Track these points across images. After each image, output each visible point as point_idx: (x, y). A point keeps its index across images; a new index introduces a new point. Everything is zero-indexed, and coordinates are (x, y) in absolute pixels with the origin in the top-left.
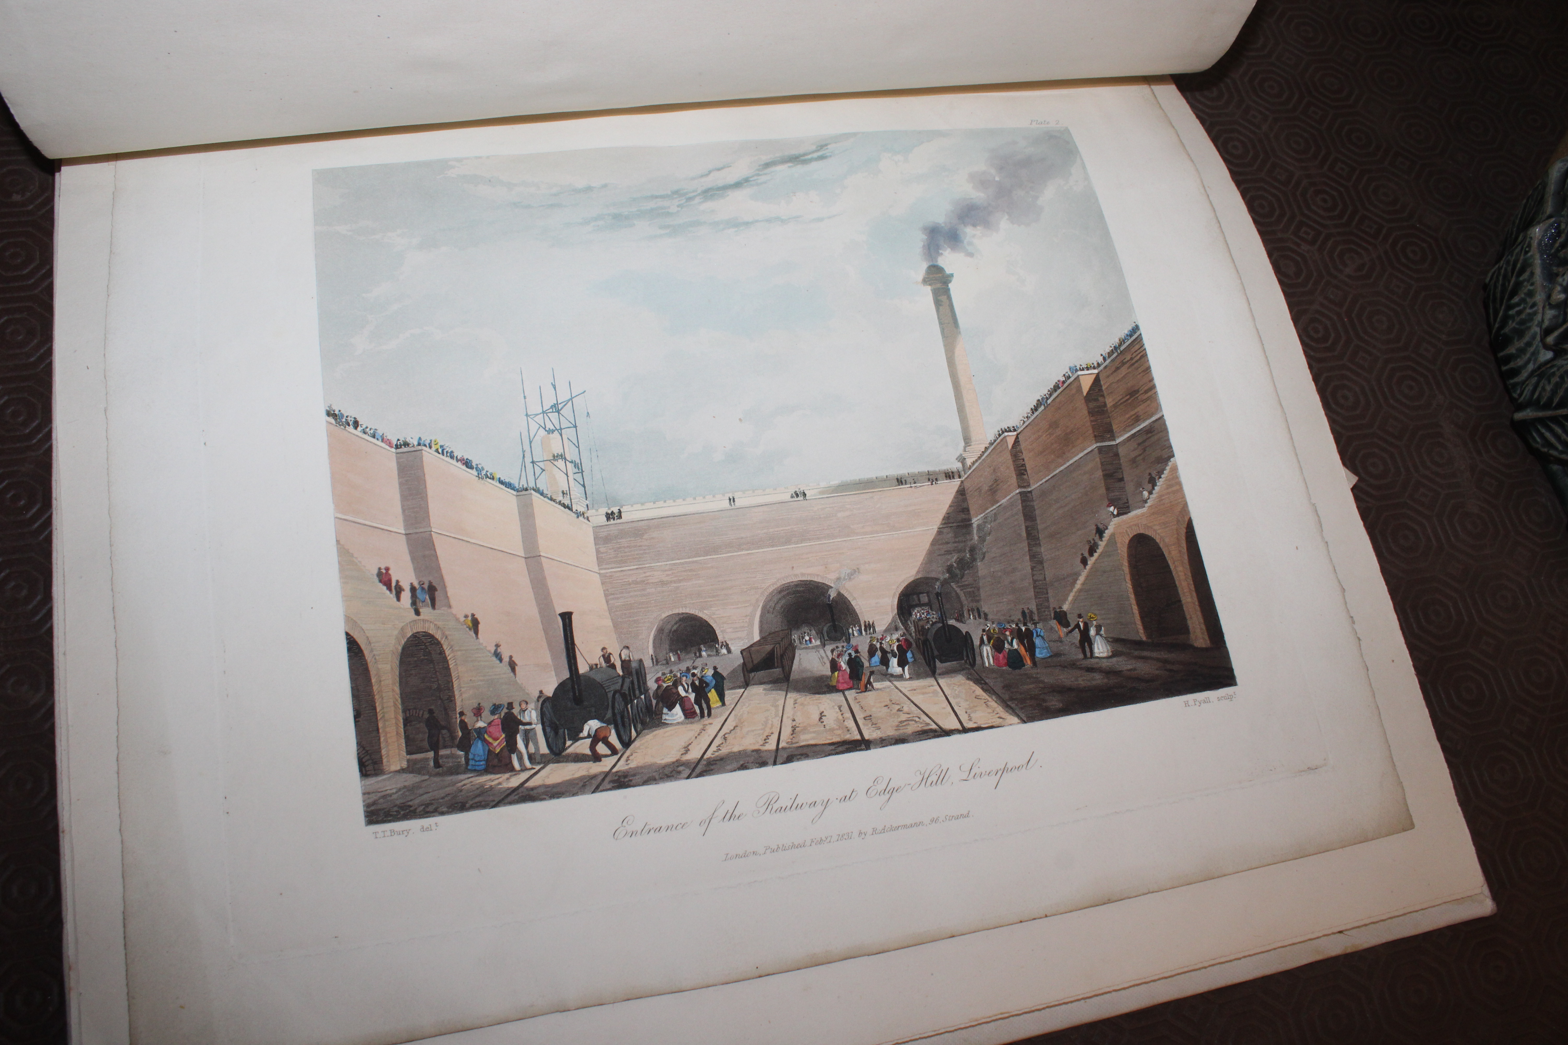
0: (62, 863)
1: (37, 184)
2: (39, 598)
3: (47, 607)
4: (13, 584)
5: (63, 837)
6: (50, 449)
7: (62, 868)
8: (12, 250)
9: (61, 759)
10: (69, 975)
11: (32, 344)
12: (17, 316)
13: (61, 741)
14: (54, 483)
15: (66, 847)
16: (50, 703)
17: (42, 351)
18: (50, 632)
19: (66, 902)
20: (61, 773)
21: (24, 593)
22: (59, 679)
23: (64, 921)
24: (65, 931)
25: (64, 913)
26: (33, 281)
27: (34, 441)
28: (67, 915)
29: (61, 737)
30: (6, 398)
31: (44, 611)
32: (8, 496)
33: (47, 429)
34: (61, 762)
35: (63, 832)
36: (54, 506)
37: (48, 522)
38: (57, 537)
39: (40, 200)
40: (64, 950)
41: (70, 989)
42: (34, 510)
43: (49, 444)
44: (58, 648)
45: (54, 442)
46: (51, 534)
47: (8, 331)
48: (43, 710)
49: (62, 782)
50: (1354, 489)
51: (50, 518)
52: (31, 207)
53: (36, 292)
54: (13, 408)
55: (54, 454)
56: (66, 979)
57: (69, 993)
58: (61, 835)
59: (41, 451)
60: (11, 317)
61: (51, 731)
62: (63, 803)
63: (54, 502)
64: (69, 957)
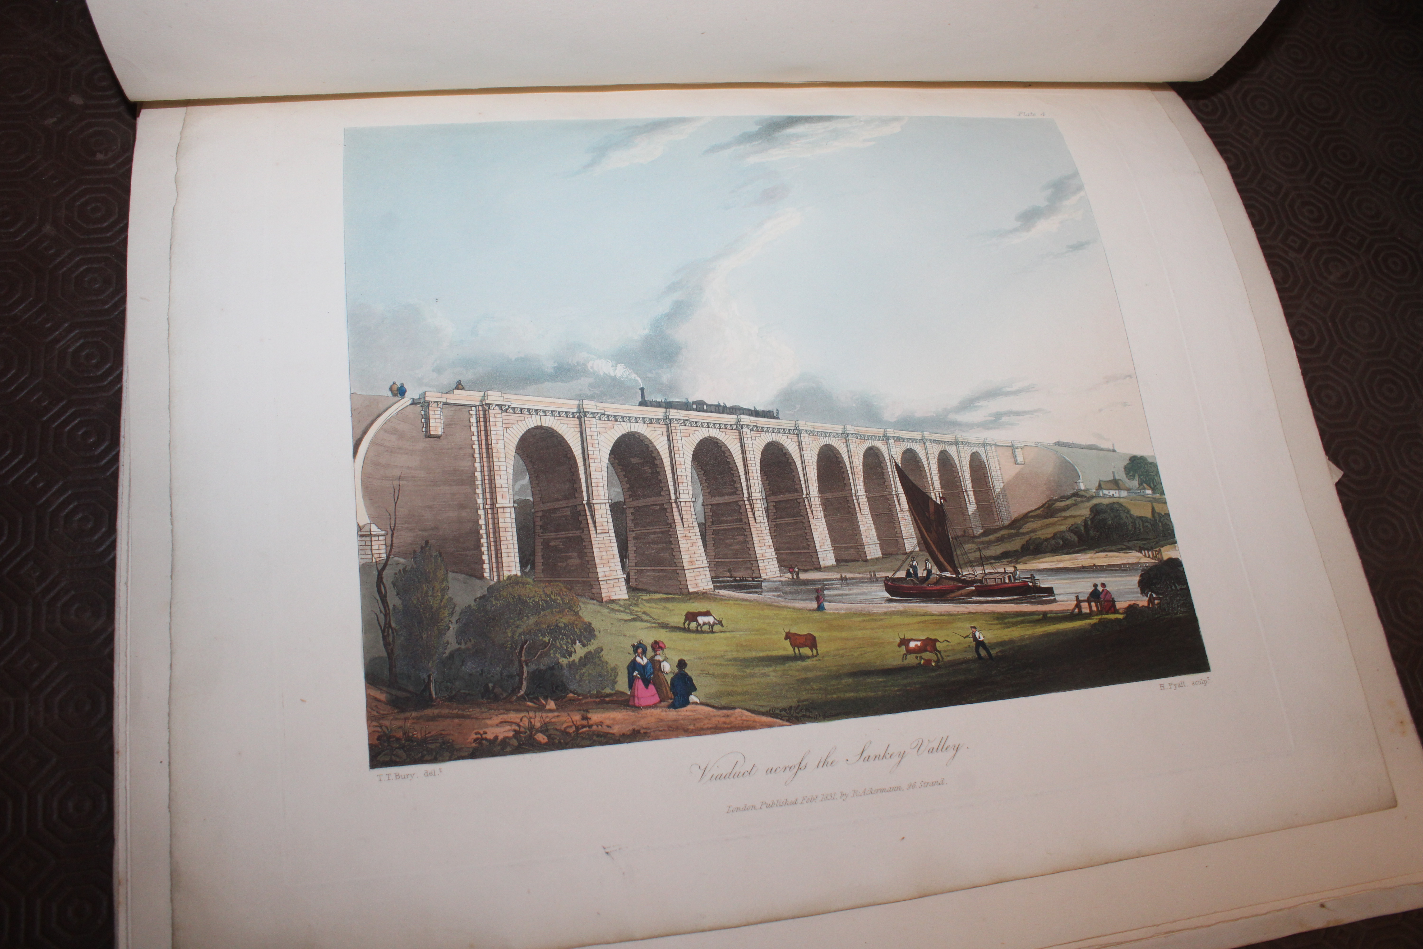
0: (116, 782)
1: (119, 145)
2: (104, 529)
3: (110, 540)
4: (80, 515)
5: (118, 758)
6: (120, 391)
7: (116, 788)
8: (94, 205)
9: (119, 683)
10: (118, 890)
11: (108, 293)
12: (96, 266)
13: (119, 666)
14: (122, 422)
15: (120, 768)
16: (110, 630)
17: (116, 299)
18: (113, 564)
19: (118, 821)
20: (118, 697)
21: (90, 525)
22: (120, 607)
23: (116, 837)
24: (116, 848)
25: (116, 831)
26: (111, 233)
27: (106, 383)
28: (118, 832)
29: (119, 663)
30: (82, 341)
31: (107, 543)
32: (80, 433)
33: (118, 372)
34: (119, 686)
35: (118, 752)
36: (122, 444)
37: (116, 458)
38: (123, 473)
39: (121, 160)
40: (115, 865)
41: (119, 903)
42: (103, 448)
43: (119, 386)
44: (120, 577)
45: (124, 384)
46: (118, 469)
47: (86, 279)
48: (103, 637)
49: (119, 705)
50: (1338, 485)
51: (118, 455)
52: (111, 166)
53: (114, 244)
54: (88, 351)
55: (124, 395)
56: (115, 894)
57: (118, 907)
58: (116, 755)
59: (111, 393)
60: (89, 266)
61: (111, 657)
62: (118, 725)
63: (122, 440)
64: (118, 873)
